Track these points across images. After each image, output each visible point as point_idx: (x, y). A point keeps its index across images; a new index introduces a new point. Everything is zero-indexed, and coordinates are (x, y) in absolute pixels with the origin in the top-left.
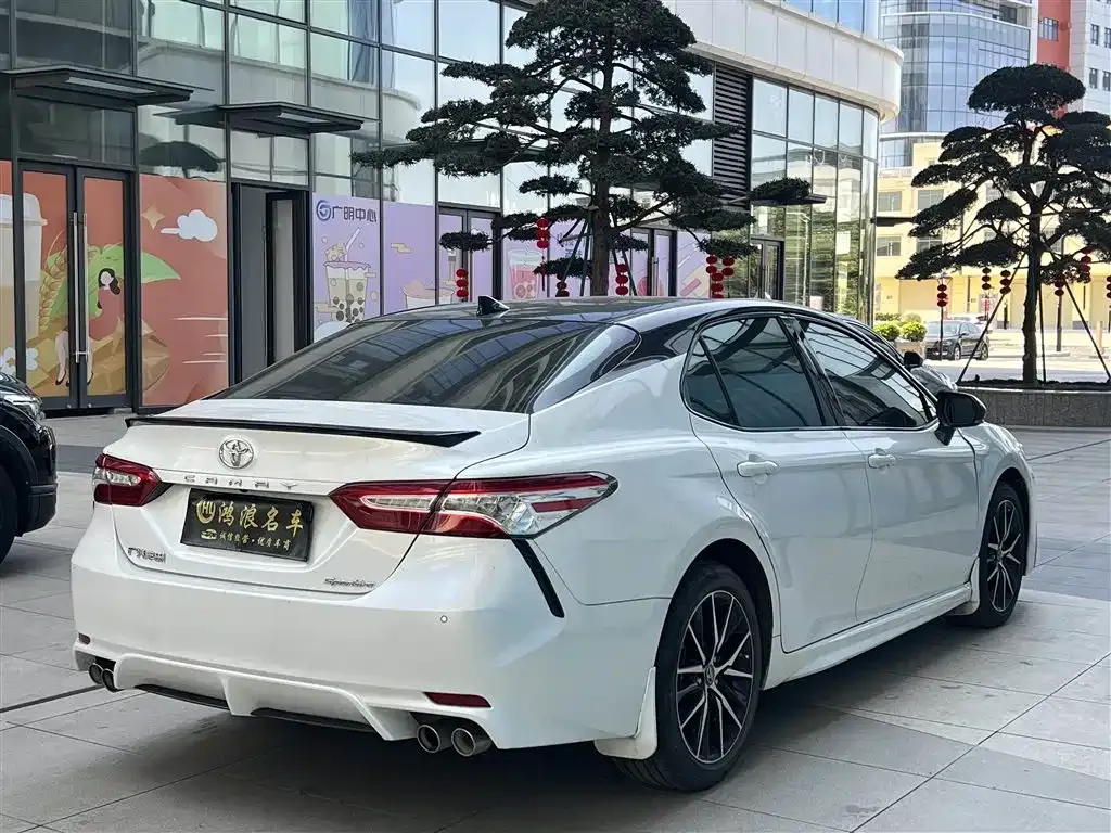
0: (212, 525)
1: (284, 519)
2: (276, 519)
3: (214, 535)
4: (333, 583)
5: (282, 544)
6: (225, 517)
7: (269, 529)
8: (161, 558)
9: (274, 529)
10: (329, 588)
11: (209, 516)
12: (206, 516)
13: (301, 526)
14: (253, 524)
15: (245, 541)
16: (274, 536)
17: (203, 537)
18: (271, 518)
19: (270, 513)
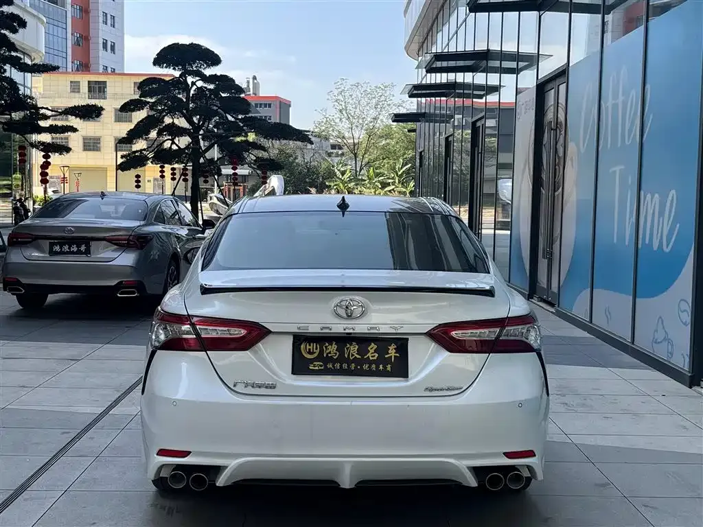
0: (318, 358)
1: (382, 351)
2: (375, 351)
3: (321, 366)
4: (431, 390)
5: (385, 367)
6: (330, 353)
7: (371, 358)
8: (273, 387)
9: (375, 358)
10: (428, 394)
11: (313, 353)
12: (310, 353)
13: (398, 355)
14: (356, 356)
15: (353, 368)
16: (377, 362)
17: (311, 368)
18: (372, 351)
19: (371, 347)
